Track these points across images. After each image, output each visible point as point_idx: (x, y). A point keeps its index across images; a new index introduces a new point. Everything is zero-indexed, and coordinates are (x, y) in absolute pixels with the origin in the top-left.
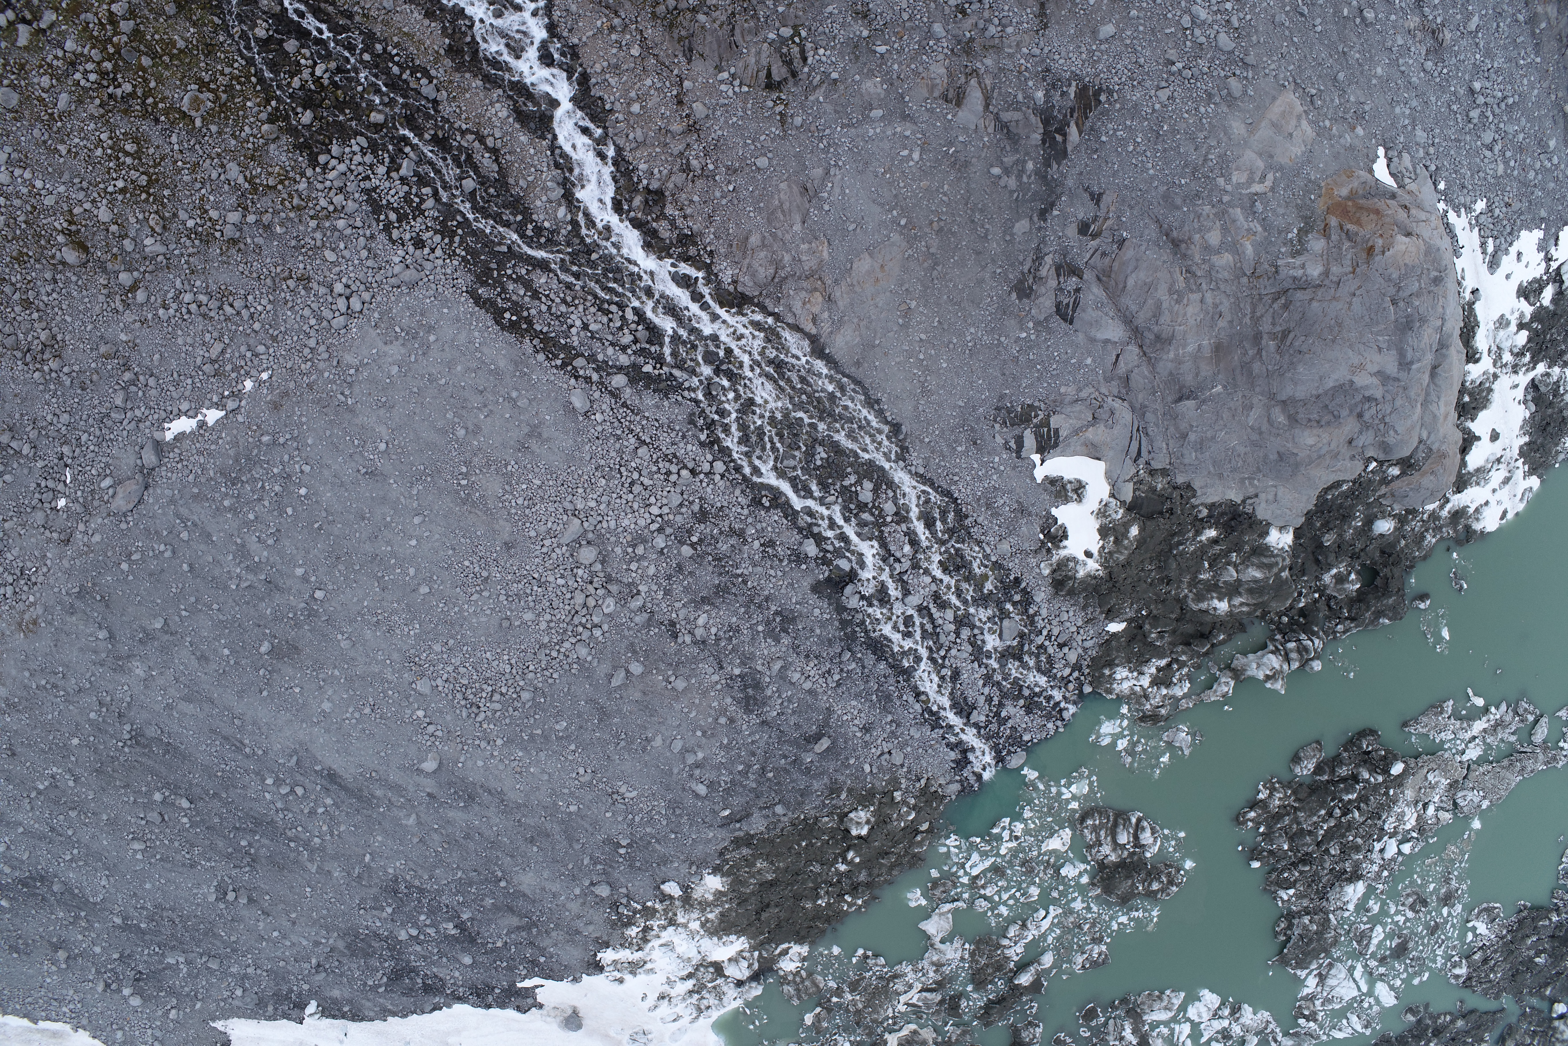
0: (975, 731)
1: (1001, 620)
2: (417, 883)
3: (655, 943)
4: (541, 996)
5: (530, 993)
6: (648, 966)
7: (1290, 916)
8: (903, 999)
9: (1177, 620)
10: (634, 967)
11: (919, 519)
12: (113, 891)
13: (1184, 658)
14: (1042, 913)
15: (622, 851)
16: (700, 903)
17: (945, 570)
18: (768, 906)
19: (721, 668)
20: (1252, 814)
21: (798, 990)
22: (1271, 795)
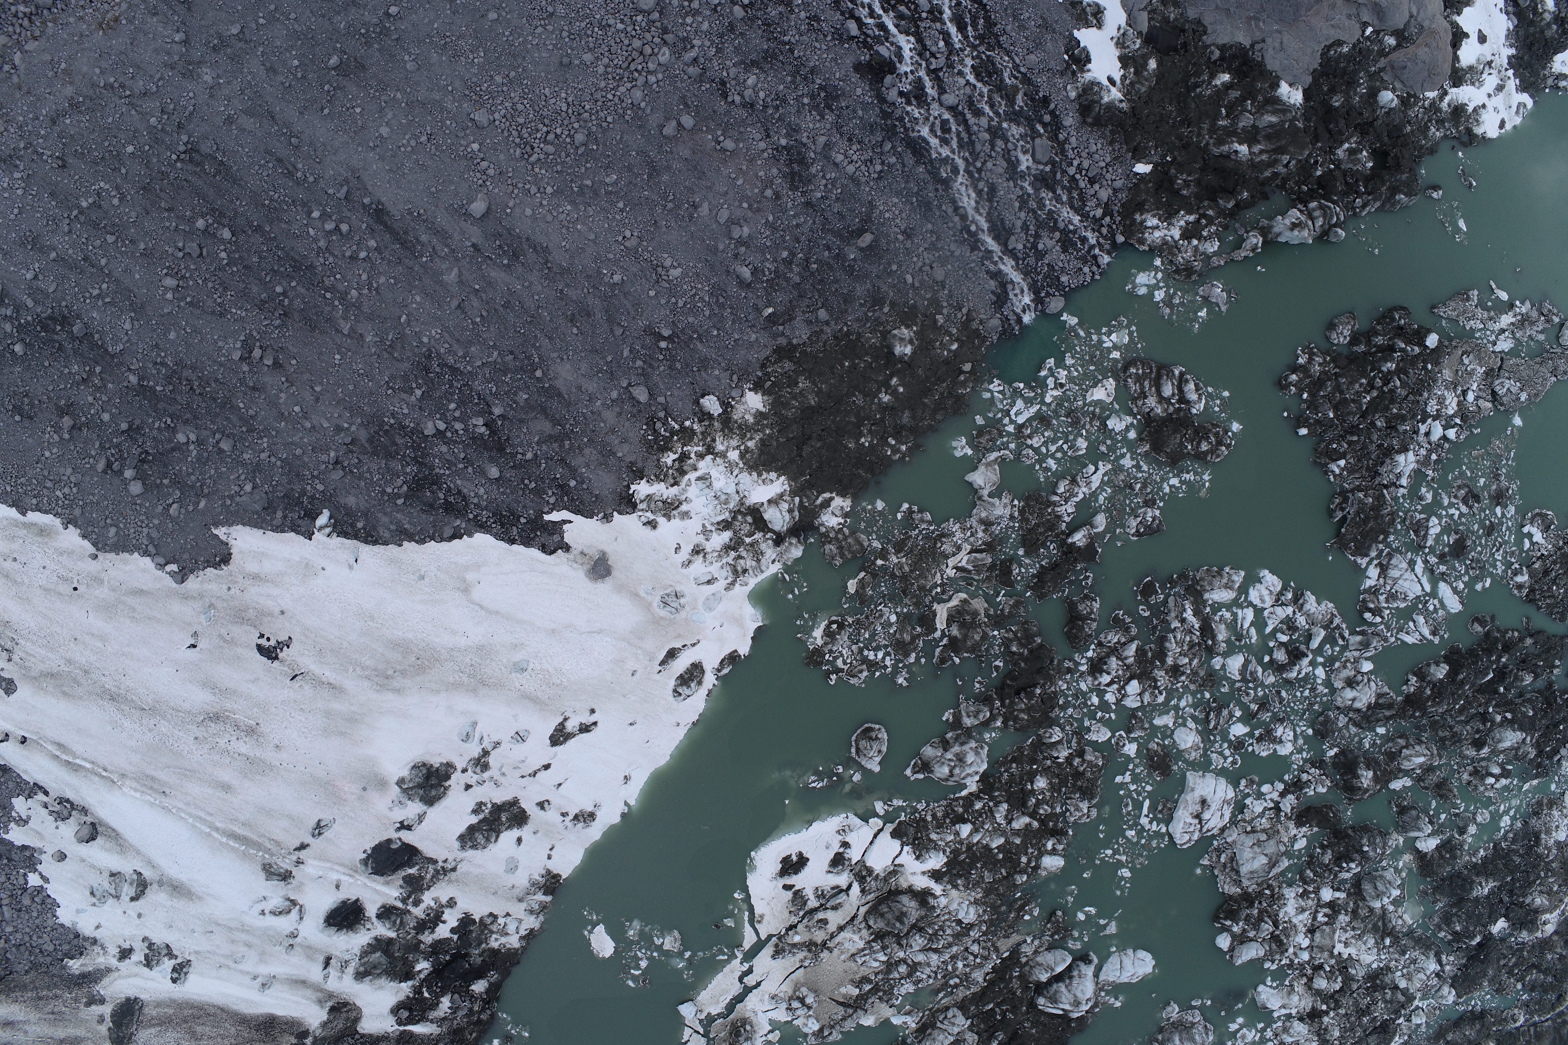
0: (1013, 263)
1: (1033, 139)
2: (451, 360)
3: (692, 476)
4: (570, 534)
5: (557, 527)
6: (684, 507)
7: (1343, 493)
8: (951, 562)
9: (1202, 170)
10: (669, 508)
11: (951, 21)
12: (134, 339)
13: (1210, 212)
14: (1092, 468)
15: (663, 344)
16: (740, 427)
17: (978, 76)
18: (810, 438)
19: (768, 136)
20: (1294, 377)
21: (841, 548)
22: (1310, 360)
